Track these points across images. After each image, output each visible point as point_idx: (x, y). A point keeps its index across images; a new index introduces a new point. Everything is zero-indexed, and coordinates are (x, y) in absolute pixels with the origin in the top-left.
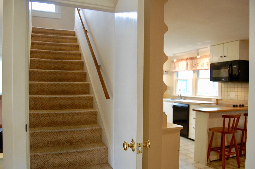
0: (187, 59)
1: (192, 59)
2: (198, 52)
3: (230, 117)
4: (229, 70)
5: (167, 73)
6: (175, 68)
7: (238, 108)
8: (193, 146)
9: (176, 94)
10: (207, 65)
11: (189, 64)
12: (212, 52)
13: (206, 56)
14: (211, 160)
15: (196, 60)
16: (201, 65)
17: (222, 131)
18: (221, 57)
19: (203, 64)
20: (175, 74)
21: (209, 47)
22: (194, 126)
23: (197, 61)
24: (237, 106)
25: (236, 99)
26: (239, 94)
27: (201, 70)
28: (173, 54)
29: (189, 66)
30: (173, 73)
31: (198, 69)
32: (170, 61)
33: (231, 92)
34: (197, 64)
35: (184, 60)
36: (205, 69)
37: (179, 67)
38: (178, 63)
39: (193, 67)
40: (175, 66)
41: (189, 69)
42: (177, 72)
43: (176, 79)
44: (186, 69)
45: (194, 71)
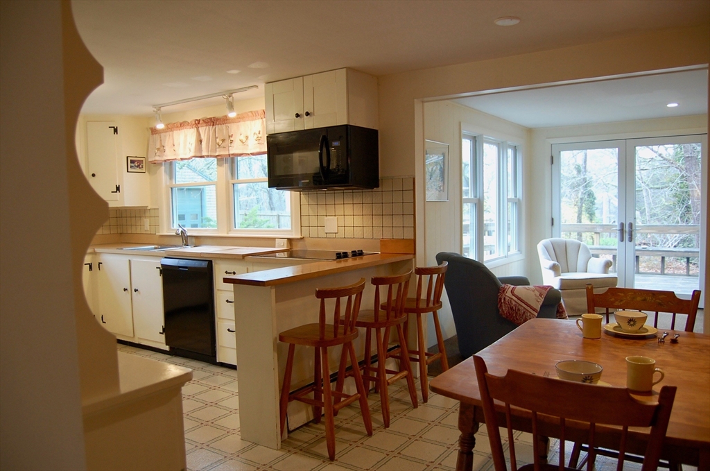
0: (197, 123)
1: (212, 122)
2: (230, 99)
3: (336, 294)
4: (321, 155)
5: (138, 166)
6: (162, 149)
7: (350, 262)
8: (234, 388)
9: (169, 229)
10: (258, 139)
11: (204, 137)
12: (272, 101)
13: (254, 115)
14: (292, 428)
15: (224, 126)
16: (241, 141)
17: (318, 338)
18: (298, 115)
19: (247, 137)
20: (163, 168)
21: (262, 86)
22: (232, 326)
23: (227, 128)
24: (345, 255)
25: (341, 235)
26: (349, 221)
27: (241, 155)
28: (154, 106)
29: (204, 143)
30: (156, 164)
31: (231, 152)
32: (147, 129)
33: (328, 217)
34: (230, 136)
35: (188, 127)
36: (252, 154)
37: (176, 148)
38: (171, 133)
39: (217, 146)
40: (161, 143)
41: (204, 154)
42: (171, 164)
43: (168, 184)
44: (195, 152)
45: (220, 159)
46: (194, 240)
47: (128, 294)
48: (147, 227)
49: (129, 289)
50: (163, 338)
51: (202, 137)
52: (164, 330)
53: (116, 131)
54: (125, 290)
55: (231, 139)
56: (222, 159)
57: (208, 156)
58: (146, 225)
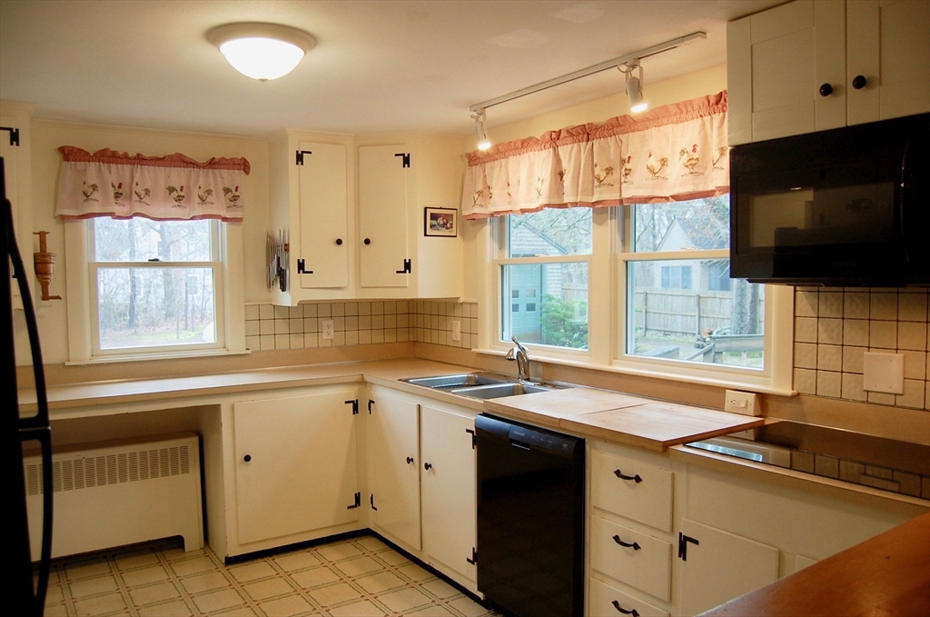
0: (555, 138)
1: (585, 133)
2: (636, 73)
5: (444, 225)
6: (486, 193)
9: (495, 343)
11: (568, 166)
12: (744, 63)
13: (682, 111)
15: (611, 141)
16: (651, 170)
18: (826, 90)
19: (664, 162)
20: (487, 228)
23: (619, 144)
25: (913, 400)
29: (567, 179)
30: (476, 221)
31: (626, 195)
32: (462, 156)
33: (873, 353)
34: (623, 162)
35: (537, 147)
36: (677, 198)
37: (512, 189)
38: (503, 161)
39: (596, 183)
40: (485, 182)
41: (567, 199)
42: (502, 220)
43: (496, 257)
44: (550, 196)
45: (600, 209)
46: (540, 369)
47: (412, 470)
48: (457, 335)
49: (416, 460)
50: (472, 570)
51: (565, 165)
52: (475, 555)
53: (406, 161)
54: (409, 460)
55: (628, 166)
56: (604, 210)
57: (575, 204)
58: (456, 331)
